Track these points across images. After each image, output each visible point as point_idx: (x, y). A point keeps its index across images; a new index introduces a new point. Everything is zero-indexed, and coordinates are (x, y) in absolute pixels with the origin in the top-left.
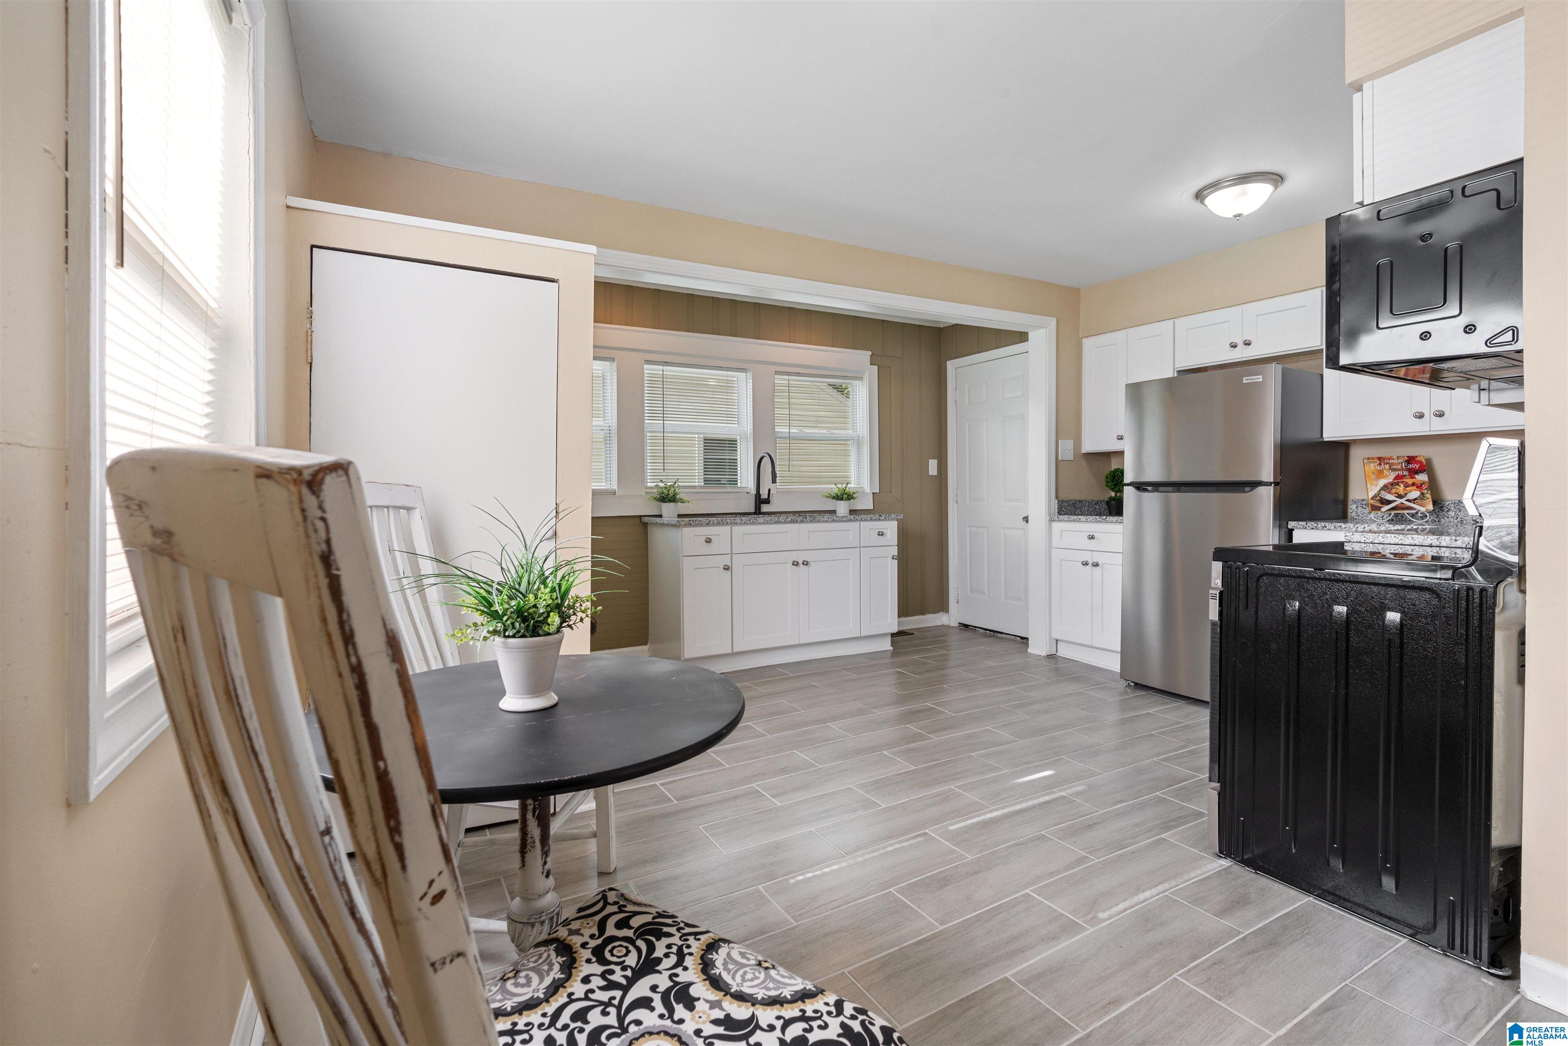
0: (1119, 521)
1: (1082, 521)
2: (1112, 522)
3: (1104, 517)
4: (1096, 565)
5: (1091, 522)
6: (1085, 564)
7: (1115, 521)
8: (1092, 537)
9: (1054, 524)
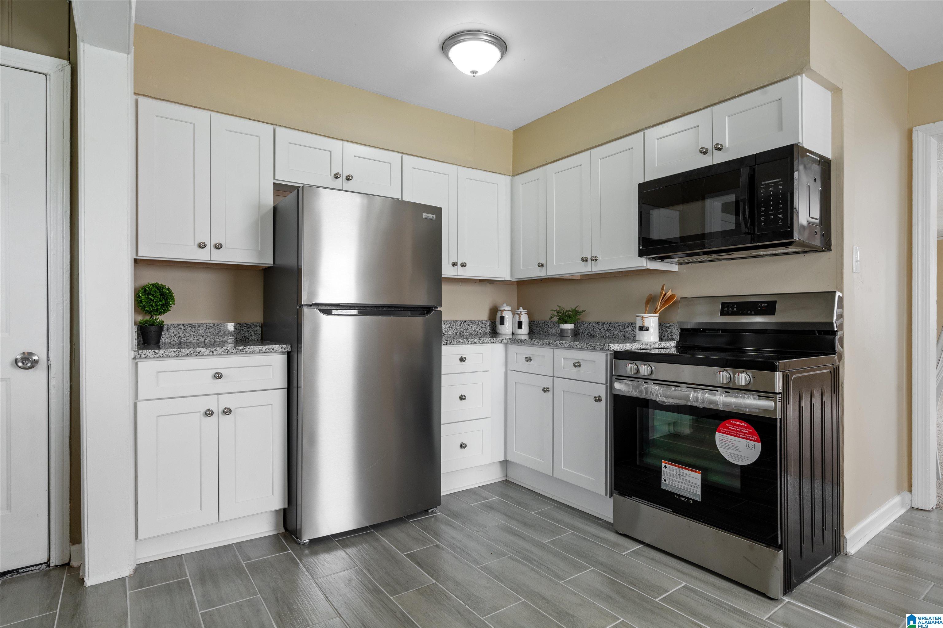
0: (264, 350)
1: (203, 355)
2: (254, 352)
3: (242, 348)
4: (227, 411)
5: (220, 354)
6: (209, 413)
7: (258, 350)
8: (218, 376)
9: (142, 364)
